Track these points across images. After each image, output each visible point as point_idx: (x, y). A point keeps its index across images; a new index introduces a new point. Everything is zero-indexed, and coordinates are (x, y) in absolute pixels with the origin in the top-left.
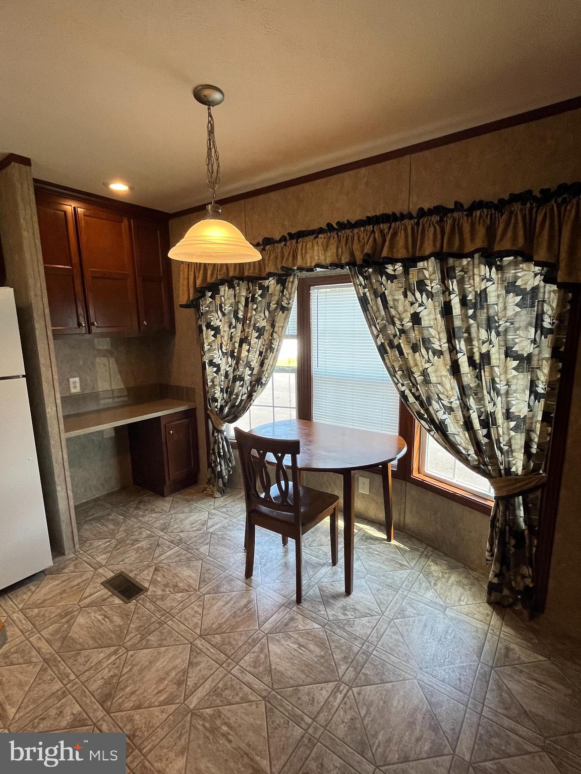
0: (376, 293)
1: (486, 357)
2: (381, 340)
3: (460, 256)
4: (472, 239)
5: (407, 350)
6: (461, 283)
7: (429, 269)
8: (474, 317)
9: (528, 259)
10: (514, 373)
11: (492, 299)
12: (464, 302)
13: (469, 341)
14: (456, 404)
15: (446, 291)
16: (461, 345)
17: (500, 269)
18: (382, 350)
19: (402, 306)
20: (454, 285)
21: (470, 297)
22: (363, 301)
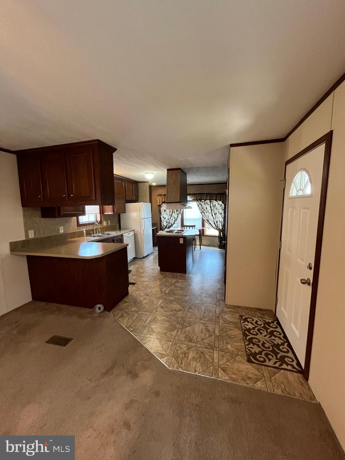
0: (200, 204)
1: (216, 213)
2: (201, 211)
3: (212, 200)
4: (214, 198)
5: (205, 213)
6: (212, 203)
7: (208, 201)
8: (214, 208)
9: (220, 201)
10: (219, 215)
11: (216, 205)
12: (213, 206)
13: (214, 211)
14: (213, 220)
15: (210, 204)
16: (213, 212)
17: (217, 202)
18: (201, 213)
19: (205, 207)
20: (211, 204)
21: (214, 205)
22: (198, 205)
